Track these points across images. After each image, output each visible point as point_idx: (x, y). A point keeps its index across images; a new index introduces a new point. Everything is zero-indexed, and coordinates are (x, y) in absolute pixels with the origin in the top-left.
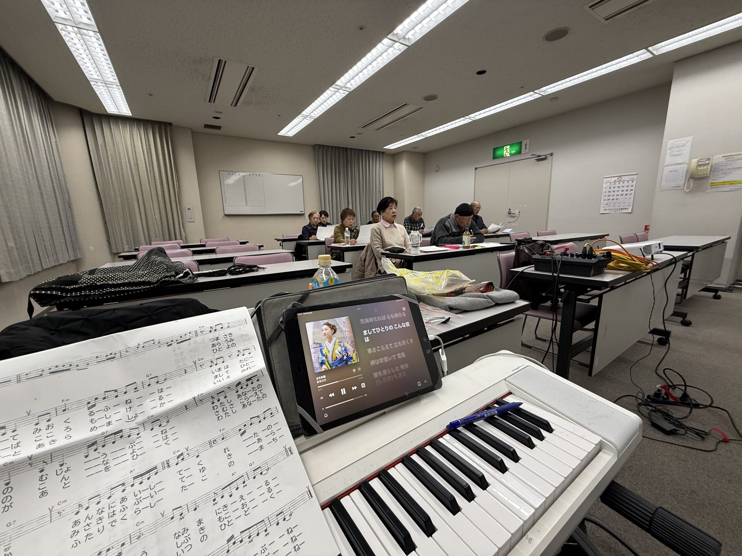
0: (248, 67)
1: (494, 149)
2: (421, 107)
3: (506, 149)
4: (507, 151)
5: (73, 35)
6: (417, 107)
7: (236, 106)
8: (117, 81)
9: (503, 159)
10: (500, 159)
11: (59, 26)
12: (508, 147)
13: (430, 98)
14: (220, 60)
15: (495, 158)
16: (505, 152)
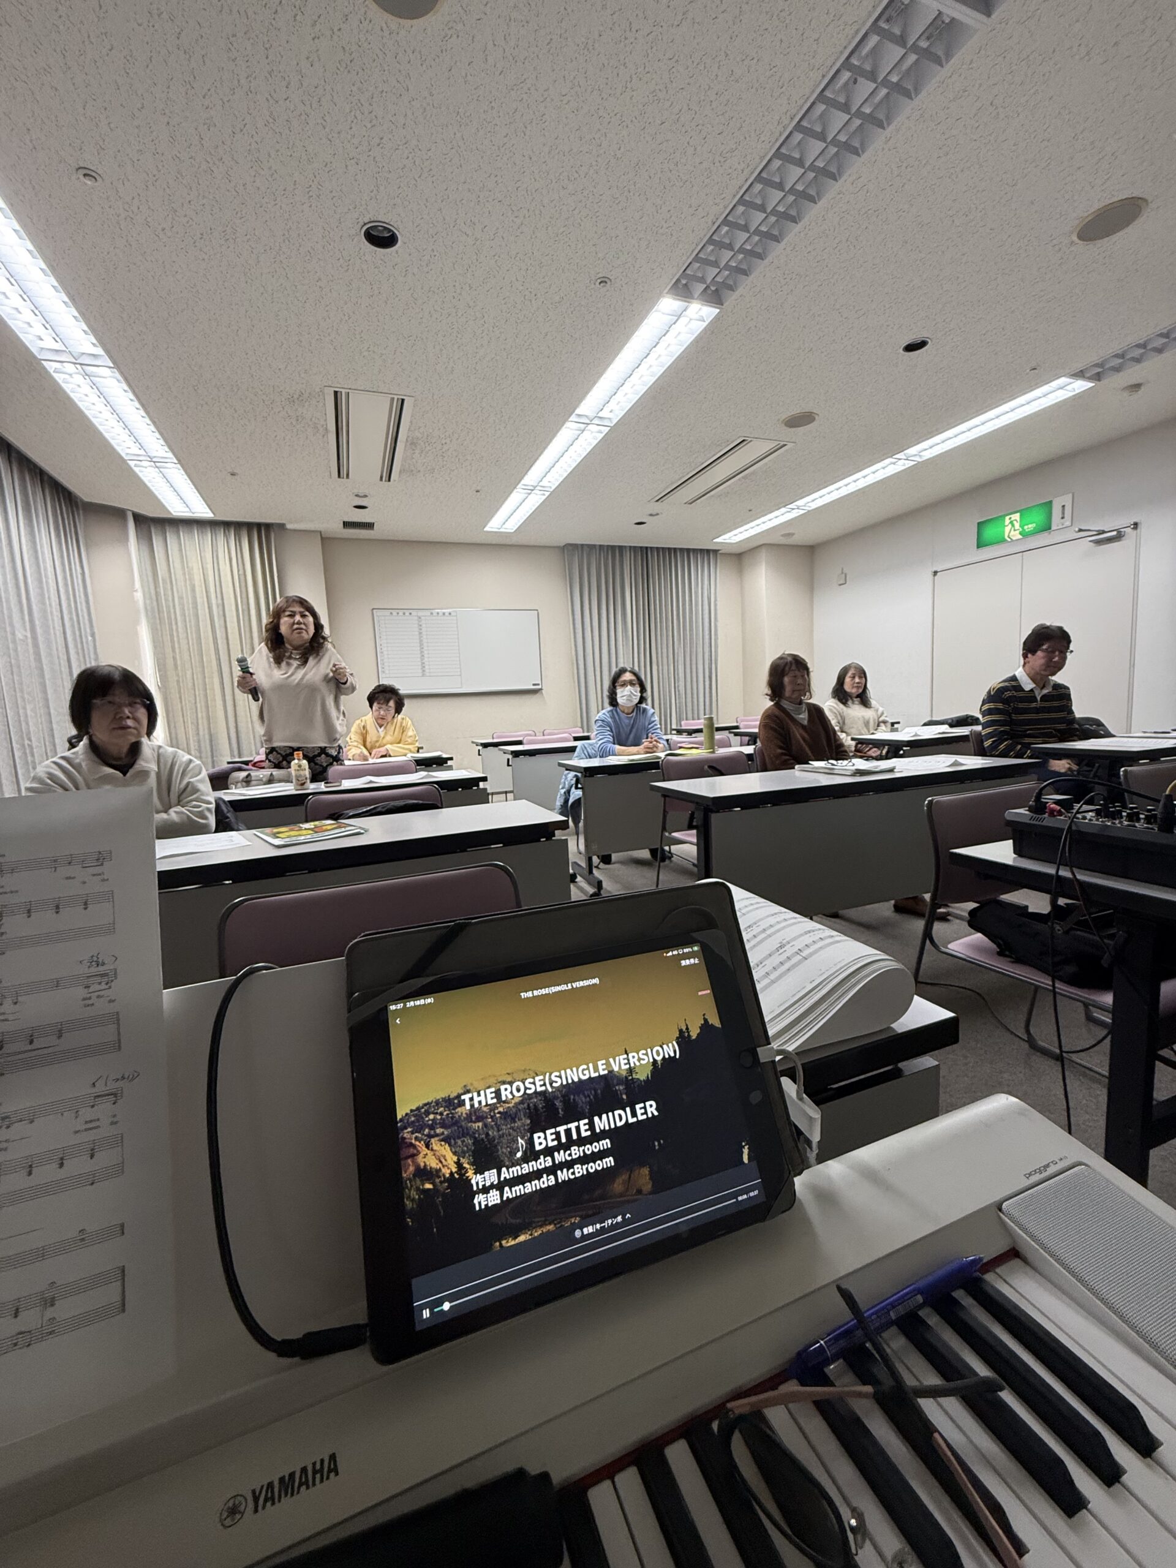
0: (393, 399)
1: (979, 523)
2: (782, 443)
3: (1011, 522)
4: (1012, 527)
5: (78, 379)
6: (772, 445)
7: (389, 480)
8: (170, 455)
9: (1002, 546)
10: (995, 547)
11: (51, 368)
12: (1017, 516)
13: (801, 420)
14: (336, 393)
15: (979, 546)
16: (1007, 529)
